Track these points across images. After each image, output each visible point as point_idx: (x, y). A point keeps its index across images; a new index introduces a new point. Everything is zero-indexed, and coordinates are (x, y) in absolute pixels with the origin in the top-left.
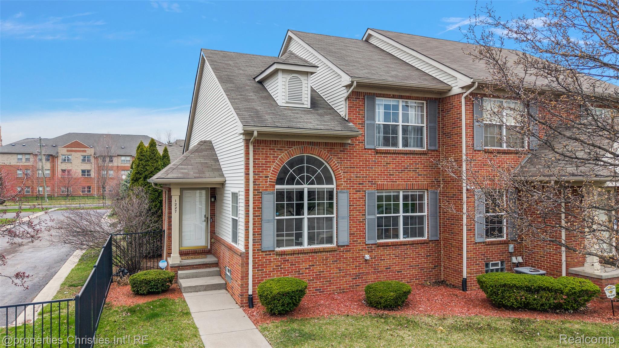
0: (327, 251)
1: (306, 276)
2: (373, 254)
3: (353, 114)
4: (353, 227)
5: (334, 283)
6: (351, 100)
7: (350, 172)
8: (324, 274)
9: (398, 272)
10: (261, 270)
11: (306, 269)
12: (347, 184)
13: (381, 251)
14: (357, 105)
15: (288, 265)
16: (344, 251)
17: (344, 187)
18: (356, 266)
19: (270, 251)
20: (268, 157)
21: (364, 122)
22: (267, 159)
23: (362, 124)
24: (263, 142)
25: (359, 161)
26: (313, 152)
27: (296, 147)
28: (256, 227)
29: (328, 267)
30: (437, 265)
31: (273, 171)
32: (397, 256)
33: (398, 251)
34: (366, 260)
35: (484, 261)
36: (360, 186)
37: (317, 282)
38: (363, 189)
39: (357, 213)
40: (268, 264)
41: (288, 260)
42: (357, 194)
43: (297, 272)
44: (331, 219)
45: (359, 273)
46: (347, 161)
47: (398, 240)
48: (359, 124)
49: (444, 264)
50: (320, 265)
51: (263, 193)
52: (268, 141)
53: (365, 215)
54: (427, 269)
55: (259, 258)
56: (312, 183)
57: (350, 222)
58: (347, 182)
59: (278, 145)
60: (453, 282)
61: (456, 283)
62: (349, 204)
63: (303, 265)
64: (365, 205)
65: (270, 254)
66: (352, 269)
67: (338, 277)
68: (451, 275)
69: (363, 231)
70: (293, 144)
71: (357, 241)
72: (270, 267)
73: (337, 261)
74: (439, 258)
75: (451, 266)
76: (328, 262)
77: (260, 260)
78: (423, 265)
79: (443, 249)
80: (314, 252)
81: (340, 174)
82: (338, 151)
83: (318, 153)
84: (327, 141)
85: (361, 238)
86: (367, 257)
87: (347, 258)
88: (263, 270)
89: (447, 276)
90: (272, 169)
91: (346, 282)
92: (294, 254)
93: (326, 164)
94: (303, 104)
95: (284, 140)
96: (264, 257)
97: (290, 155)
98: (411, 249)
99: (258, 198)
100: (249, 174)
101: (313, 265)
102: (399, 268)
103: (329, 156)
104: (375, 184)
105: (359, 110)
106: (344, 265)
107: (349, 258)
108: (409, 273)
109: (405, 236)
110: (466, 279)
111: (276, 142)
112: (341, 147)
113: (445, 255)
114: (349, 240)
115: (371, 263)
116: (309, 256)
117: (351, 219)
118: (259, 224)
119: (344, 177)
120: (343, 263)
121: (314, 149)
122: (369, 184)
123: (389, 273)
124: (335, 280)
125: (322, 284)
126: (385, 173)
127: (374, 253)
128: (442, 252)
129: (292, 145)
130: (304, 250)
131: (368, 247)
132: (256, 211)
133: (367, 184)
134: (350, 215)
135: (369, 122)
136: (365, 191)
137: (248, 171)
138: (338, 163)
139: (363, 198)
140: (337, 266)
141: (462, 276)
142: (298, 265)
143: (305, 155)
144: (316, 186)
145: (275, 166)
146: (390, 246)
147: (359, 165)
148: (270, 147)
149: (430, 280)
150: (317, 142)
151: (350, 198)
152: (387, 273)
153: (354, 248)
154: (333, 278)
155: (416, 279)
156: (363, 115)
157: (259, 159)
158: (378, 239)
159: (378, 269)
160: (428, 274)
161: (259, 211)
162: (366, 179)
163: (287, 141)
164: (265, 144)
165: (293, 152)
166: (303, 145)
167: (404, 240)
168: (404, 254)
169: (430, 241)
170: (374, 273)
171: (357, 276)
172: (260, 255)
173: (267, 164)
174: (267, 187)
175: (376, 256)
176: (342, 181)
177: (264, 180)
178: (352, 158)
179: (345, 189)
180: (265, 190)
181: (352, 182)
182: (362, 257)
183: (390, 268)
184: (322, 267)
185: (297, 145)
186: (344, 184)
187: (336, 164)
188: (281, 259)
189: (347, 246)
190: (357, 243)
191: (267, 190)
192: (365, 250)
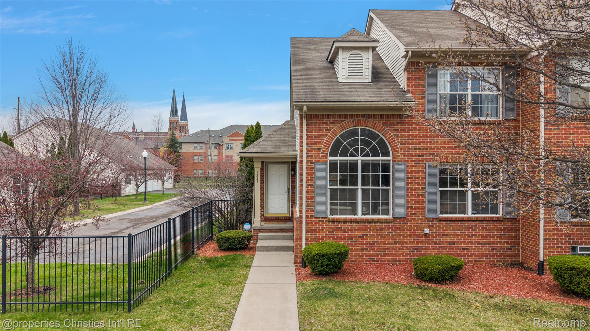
0: (382, 222)
1: (360, 244)
2: (434, 228)
3: (412, 85)
4: (411, 200)
5: (389, 254)
6: (409, 71)
7: (408, 144)
8: (378, 244)
9: (463, 249)
10: (314, 234)
11: (359, 237)
12: (404, 156)
13: (443, 226)
14: (416, 75)
15: (340, 232)
16: (400, 223)
17: (401, 159)
18: (414, 239)
19: (322, 218)
20: (321, 130)
21: (425, 92)
22: (320, 132)
23: (423, 94)
24: (316, 117)
25: (419, 133)
26: (367, 124)
27: (349, 120)
28: (309, 194)
29: (383, 237)
30: (515, 244)
31: (325, 143)
32: (463, 233)
33: (465, 227)
34: (426, 234)
35: (569, 244)
36: (419, 159)
37: (371, 251)
38: (423, 161)
39: (416, 185)
40: (321, 230)
41: (341, 228)
42: (416, 166)
43: (349, 239)
44: (387, 191)
45: (417, 247)
46: (404, 132)
47: (466, 216)
48: (419, 94)
49: (523, 245)
50: (374, 235)
51: (315, 164)
52: (321, 115)
53: (425, 188)
54: (501, 249)
55: (312, 223)
56: (367, 155)
57: (407, 195)
58: (405, 154)
59: (330, 118)
60: (531, 265)
61: (534, 266)
62: (406, 177)
63: (356, 234)
64: (425, 178)
65: (323, 221)
66: (410, 242)
67: (393, 249)
68: (529, 257)
69: (423, 204)
70: (346, 117)
71: (416, 214)
72: (323, 232)
73: (392, 233)
74: (516, 238)
75: (529, 247)
76: (383, 233)
77: (313, 225)
78: (495, 244)
79: (523, 228)
80: (368, 222)
81: (397, 145)
82: (394, 123)
83: (372, 126)
84: (382, 113)
85: (420, 212)
86: (427, 231)
87: (404, 230)
88: (316, 235)
89: (525, 258)
90: (325, 141)
91: (403, 254)
92: (346, 222)
93: (382, 136)
94: (363, 78)
95: (337, 114)
96: (317, 223)
97: (343, 128)
98: (481, 226)
99: (311, 168)
100: (302, 146)
101: (367, 235)
102: (465, 244)
103: (384, 128)
104: (437, 156)
105: (418, 80)
106: (400, 237)
107: (406, 230)
108: (477, 251)
109: (474, 212)
110: (543, 262)
111: (328, 116)
112: (397, 118)
113: (523, 235)
114: (406, 213)
115: (432, 237)
116: (363, 226)
117: (408, 191)
118: (312, 192)
119: (401, 149)
120: (399, 235)
121: (368, 121)
122: (430, 156)
123: (453, 248)
124: (390, 251)
125: (376, 254)
126: (449, 144)
127: (436, 228)
128: (521, 231)
129: (345, 119)
130: (356, 219)
131: (428, 221)
132: (309, 180)
133: (428, 156)
134: (407, 188)
135: (430, 92)
136: (425, 164)
137: (302, 144)
138: (394, 135)
139: (423, 171)
140: (393, 237)
141: (539, 258)
142: (350, 233)
143: (360, 127)
144: (371, 158)
145: (328, 138)
146: (455, 221)
147: (419, 137)
148: (323, 120)
149: (504, 261)
150: (372, 115)
151: (407, 171)
152: (451, 249)
153: (411, 221)
154: (388, 249)
155: (486, 258)
156: (423, 85)
157: (312, 132)
158: (441, 213)
159: (440, 244)
160: (502, 254)
161: (312, 180)
162: (426, 151)
163: (340, 115)
164: (318, 118)
165: (346, 125)
166: (357, 117)
167: (473, 216)
168: (471, 230)
169: (504, 218)
170: (435, 248)
171: (415, 249)
172: (313, 221)
173: (320, 137)
174: (320, 158)
175: (438, 230)
176: (398, 153)
177: (317, 151)
178: (411, 130)
179: (402, 161)
180: (318, 161)
181: (410, 154)
182: (421, 230)
183: (454, 244)
184: (376, 237)
185: (350, 118)
186: (401, 156)
187: (392, 136)
188: (333, 225)
189: (404, 218)
190: (416, 216)
191: (320, 161)
192: (424, 224)
